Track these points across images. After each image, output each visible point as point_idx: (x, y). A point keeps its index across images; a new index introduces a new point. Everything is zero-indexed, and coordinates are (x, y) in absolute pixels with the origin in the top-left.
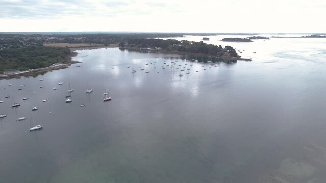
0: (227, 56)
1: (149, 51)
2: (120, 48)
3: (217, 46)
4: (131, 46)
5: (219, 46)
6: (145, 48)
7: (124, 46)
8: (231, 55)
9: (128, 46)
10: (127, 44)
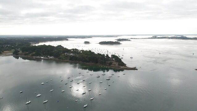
0: (115, 65)
1: (42, 60)
2: (14, 56)
3: (104, 55)
4: (25, 54)
5: (106, 55)
6: (38, 57)
7: (18, 54)
8: (119, 65)
9: (22, 54)
10: (21, 52)
